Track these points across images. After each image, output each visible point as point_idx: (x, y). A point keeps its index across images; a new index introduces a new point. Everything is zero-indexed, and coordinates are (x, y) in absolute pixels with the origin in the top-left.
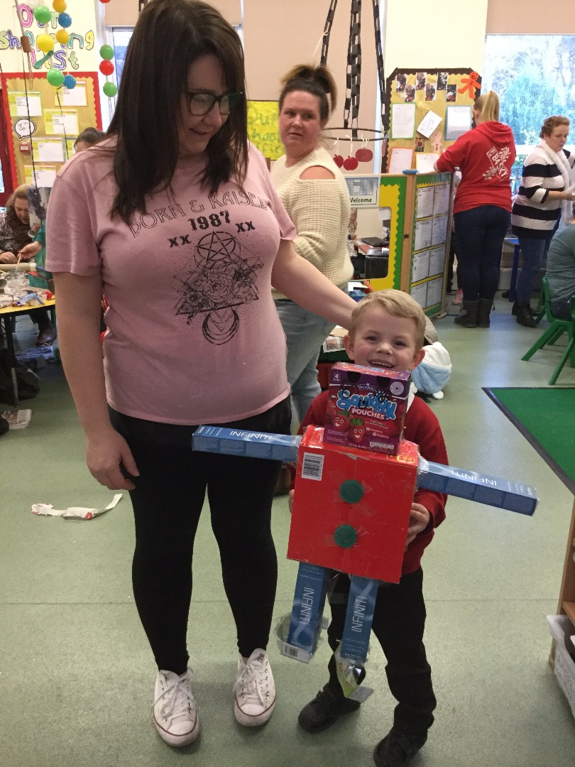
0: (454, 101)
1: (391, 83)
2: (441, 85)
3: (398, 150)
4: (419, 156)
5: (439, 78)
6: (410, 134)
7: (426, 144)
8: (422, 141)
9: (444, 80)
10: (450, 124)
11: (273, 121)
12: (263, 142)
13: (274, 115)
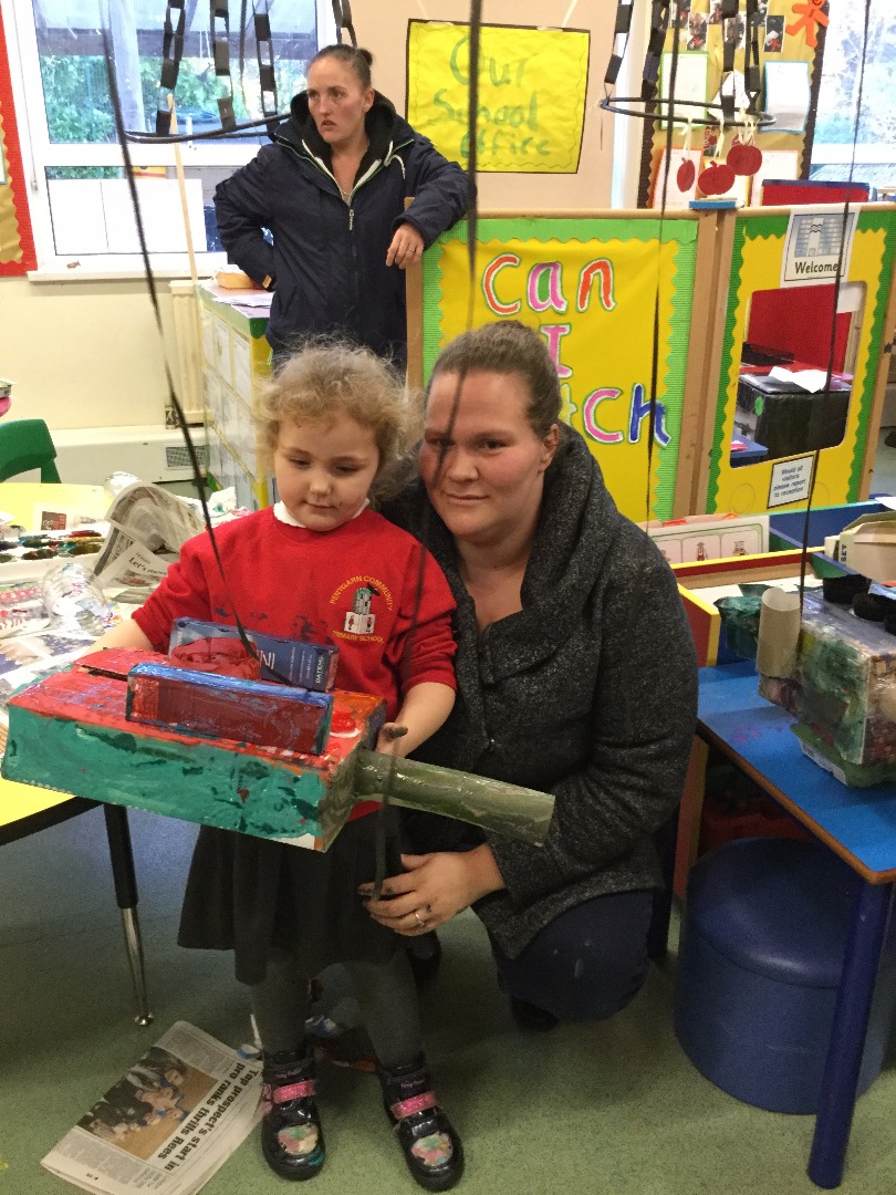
0: (778, 50)
11: (520, 75)
12: (496, 128)
13: (523, 62)
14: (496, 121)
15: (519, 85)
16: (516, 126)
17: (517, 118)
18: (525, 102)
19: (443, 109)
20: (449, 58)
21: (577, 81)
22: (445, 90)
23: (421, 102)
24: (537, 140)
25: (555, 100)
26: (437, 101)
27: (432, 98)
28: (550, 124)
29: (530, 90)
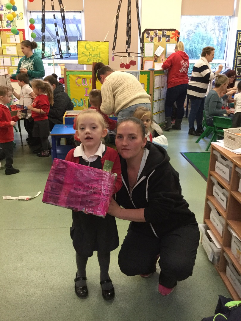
0: (169, 42)
1: (144, 35)
2: (164, 36)
3: (147, 61)
4: (155, 64)
5: (163, 33)
6: (152, 55)
7: (158, 59)
8: (157, 58)
9: (165, 34)
10: (167, 51)
11: (97, 49)
12: (93, 58)
13: (97, 47)
14: (93, 56)
15: (97, 51)
16: (97, 57)
17: (97, 56)
18: (98, 53)
19: (84, 55)
20: (85, 46)
21: (107, 50)
22: (84, 52)
23: (80, 54)
24: (101, 59)
25: (103, 53)
26: (83, 53)
27: (82, 53)
28: (103, 57)
29: (99, 51)
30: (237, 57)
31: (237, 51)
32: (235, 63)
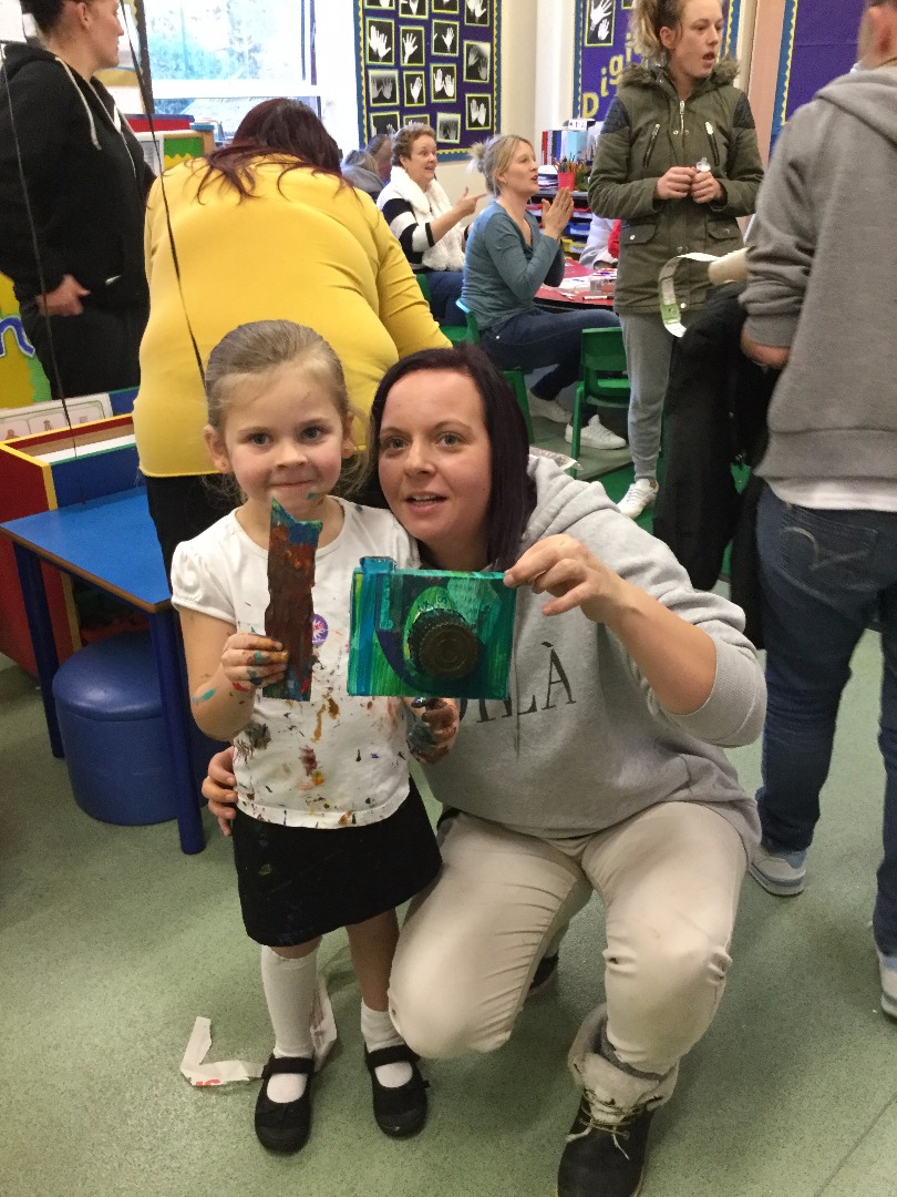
30: (367, 67)
31: (362, 44)
32: (364, 93)
